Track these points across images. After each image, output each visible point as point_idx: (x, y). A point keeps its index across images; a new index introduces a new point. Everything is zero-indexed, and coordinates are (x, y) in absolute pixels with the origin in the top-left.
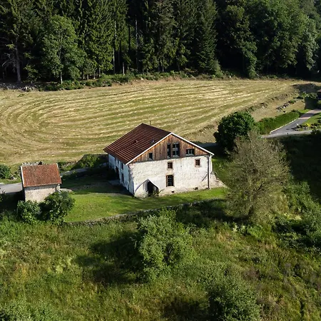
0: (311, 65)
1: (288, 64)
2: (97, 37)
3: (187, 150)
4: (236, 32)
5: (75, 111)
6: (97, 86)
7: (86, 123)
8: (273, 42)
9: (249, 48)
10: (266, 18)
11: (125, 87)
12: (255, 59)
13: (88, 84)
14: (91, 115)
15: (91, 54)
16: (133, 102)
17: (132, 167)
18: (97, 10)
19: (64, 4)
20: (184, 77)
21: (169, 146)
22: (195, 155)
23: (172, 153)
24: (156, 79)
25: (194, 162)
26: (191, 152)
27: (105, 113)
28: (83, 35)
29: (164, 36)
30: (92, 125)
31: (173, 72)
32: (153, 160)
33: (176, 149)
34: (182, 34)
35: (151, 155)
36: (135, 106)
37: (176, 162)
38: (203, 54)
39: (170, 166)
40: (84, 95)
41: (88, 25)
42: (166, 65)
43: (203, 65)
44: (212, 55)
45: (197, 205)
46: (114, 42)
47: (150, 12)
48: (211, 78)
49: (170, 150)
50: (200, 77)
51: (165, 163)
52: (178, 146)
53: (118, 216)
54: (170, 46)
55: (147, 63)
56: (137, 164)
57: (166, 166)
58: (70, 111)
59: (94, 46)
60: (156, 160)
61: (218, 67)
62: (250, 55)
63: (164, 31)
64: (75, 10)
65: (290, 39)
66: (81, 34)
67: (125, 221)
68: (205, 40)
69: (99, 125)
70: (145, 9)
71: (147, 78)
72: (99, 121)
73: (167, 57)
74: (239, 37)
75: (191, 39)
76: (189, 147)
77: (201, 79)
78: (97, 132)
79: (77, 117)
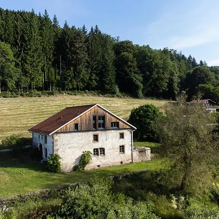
0: (177, 91)
1: (163, 90)
2: (31, 62)
3: (112, 123)
4: (128, 68)
5: (7, 110)
6: (29, 96)
7: (17, 117)
8: (152, 75)
9: (138, 79)
10: (147, 60)
11: (51, 97)
12: (142, 85)
13: (22, 95)
14: (21, 113)
15: (25, 72)
16: (58, 106)
17: (56, 137)
18: (32, 43)
19: (5, 37)
20: (95, 95)
21: (94, 118)
22: (119, 129)
23: (97, 125)
24: (75, 95)
25: (119, 135)
26: (116, 125)
27: (35, 111)
28: (20, 59)
29: (80, 67)
30: (22, 118)
31: (87, 91)
32: (78, 131)
33: (101, 121)
34: (93, 66)
35: (76, 125)
36: (59, 108)
37: (102, 135)
38: (107, 80)
39: (96, 138)
40: (18, 101)
41: (24, 52)
42: (82, 86)
43: (108, 87)
44: (113, 81)
45: (126, 177)
46: (44, 69)
47: (70, 50)
48: (113, 97)
49: (96, 122)
50: (106, 95)
51: (90, 135)
52: (103, 118)
53: (38, 191)
54: (85, 73)
55: (68, 84)
56: (62, 135)
57: (92, 138)
58: (4, 110)
59: (28, 67)
60: (81, 131)
61: (117, 90)
62: (138, 83)
63: (81, 63)
64: (14, 41)
65: (163, 74)
66: (18, 57)
67: (47, 198)
68: (109, 71)
69: (27, 119)
70: (67, 48)
71: (68, 94)
72: (28, 116)
73: (83, 81)
74: (130, 71)
75: (99, 70)
76: (114, 120)
77: (107, 97)
78: (25, 123)
79: (9, 114)
